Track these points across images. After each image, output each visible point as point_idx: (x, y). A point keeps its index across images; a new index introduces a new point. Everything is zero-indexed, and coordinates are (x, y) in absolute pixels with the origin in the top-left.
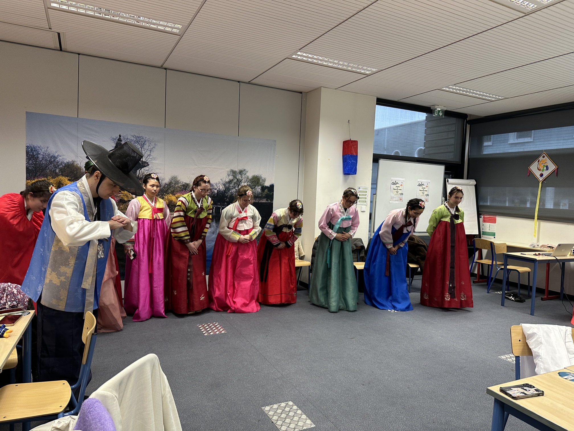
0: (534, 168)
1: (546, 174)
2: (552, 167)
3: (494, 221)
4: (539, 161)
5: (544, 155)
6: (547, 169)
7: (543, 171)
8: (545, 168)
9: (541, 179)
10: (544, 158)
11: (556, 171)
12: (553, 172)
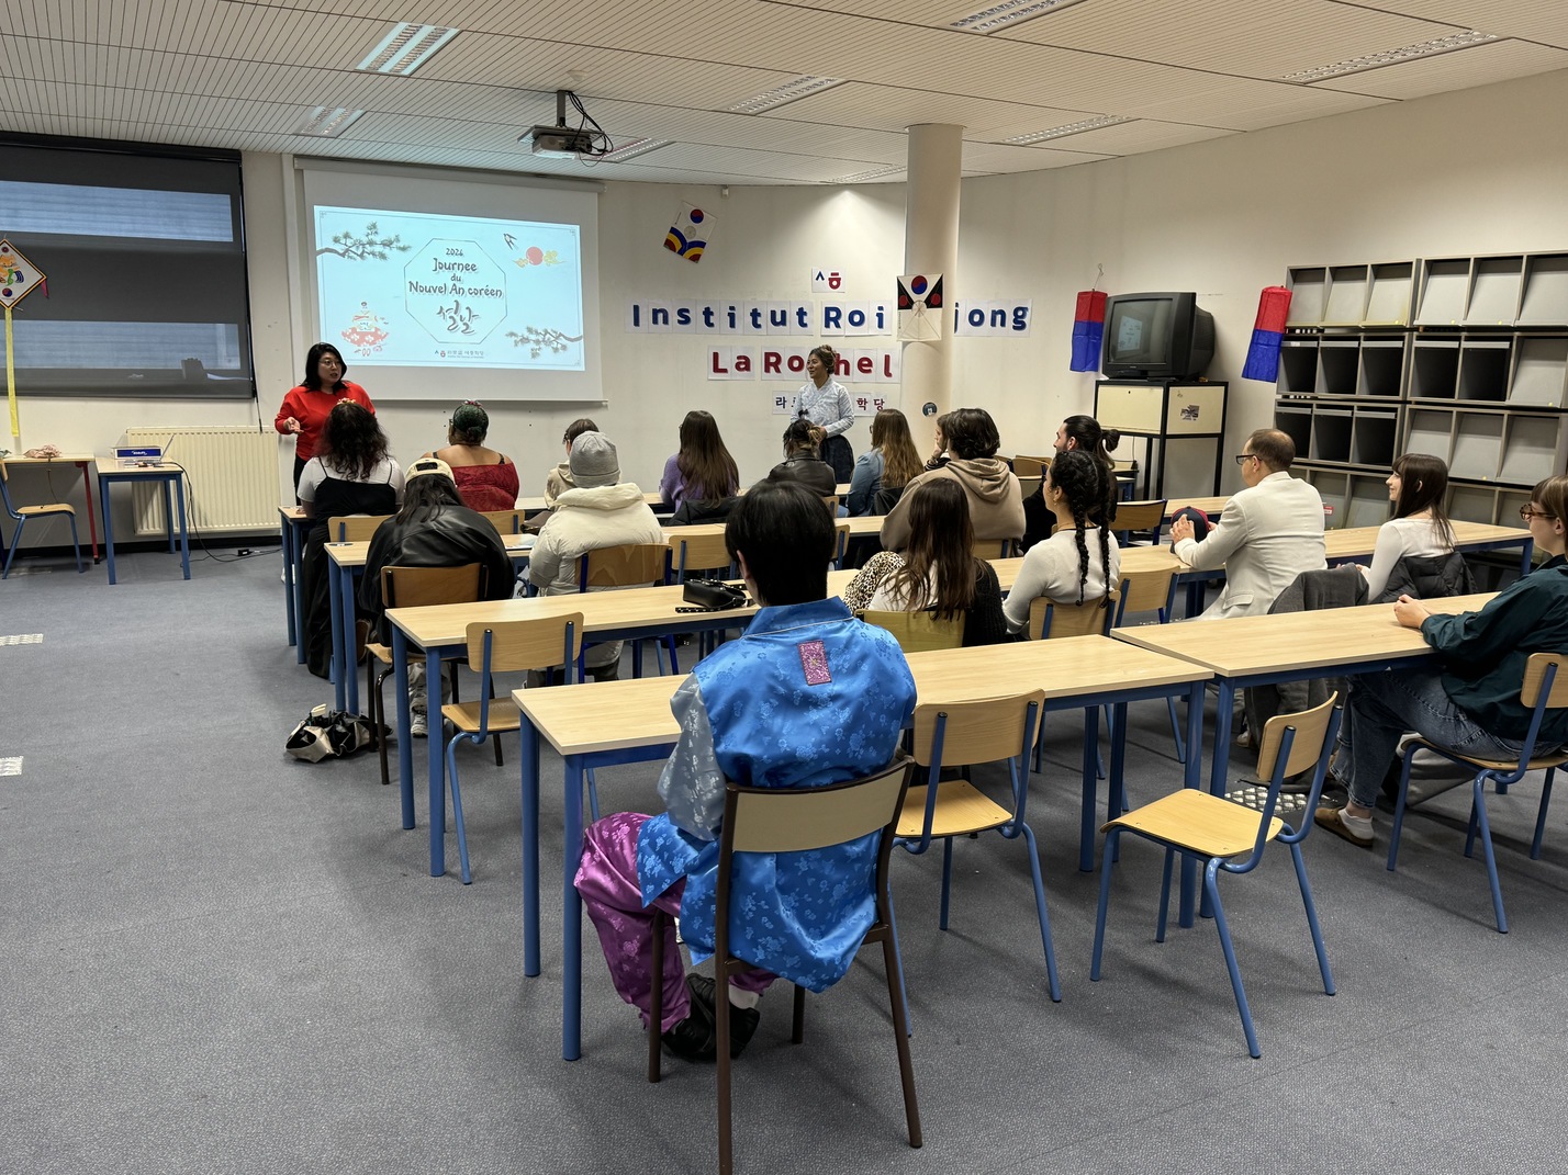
1: (19, 290)
2: (32, 277)
5: (6, 244)
6: (20, 278)
7: (9, 284)
8: (14, 277)
9: (8, 302)
10: (9, 254)
11: (44, 285)
12: (37, 288)
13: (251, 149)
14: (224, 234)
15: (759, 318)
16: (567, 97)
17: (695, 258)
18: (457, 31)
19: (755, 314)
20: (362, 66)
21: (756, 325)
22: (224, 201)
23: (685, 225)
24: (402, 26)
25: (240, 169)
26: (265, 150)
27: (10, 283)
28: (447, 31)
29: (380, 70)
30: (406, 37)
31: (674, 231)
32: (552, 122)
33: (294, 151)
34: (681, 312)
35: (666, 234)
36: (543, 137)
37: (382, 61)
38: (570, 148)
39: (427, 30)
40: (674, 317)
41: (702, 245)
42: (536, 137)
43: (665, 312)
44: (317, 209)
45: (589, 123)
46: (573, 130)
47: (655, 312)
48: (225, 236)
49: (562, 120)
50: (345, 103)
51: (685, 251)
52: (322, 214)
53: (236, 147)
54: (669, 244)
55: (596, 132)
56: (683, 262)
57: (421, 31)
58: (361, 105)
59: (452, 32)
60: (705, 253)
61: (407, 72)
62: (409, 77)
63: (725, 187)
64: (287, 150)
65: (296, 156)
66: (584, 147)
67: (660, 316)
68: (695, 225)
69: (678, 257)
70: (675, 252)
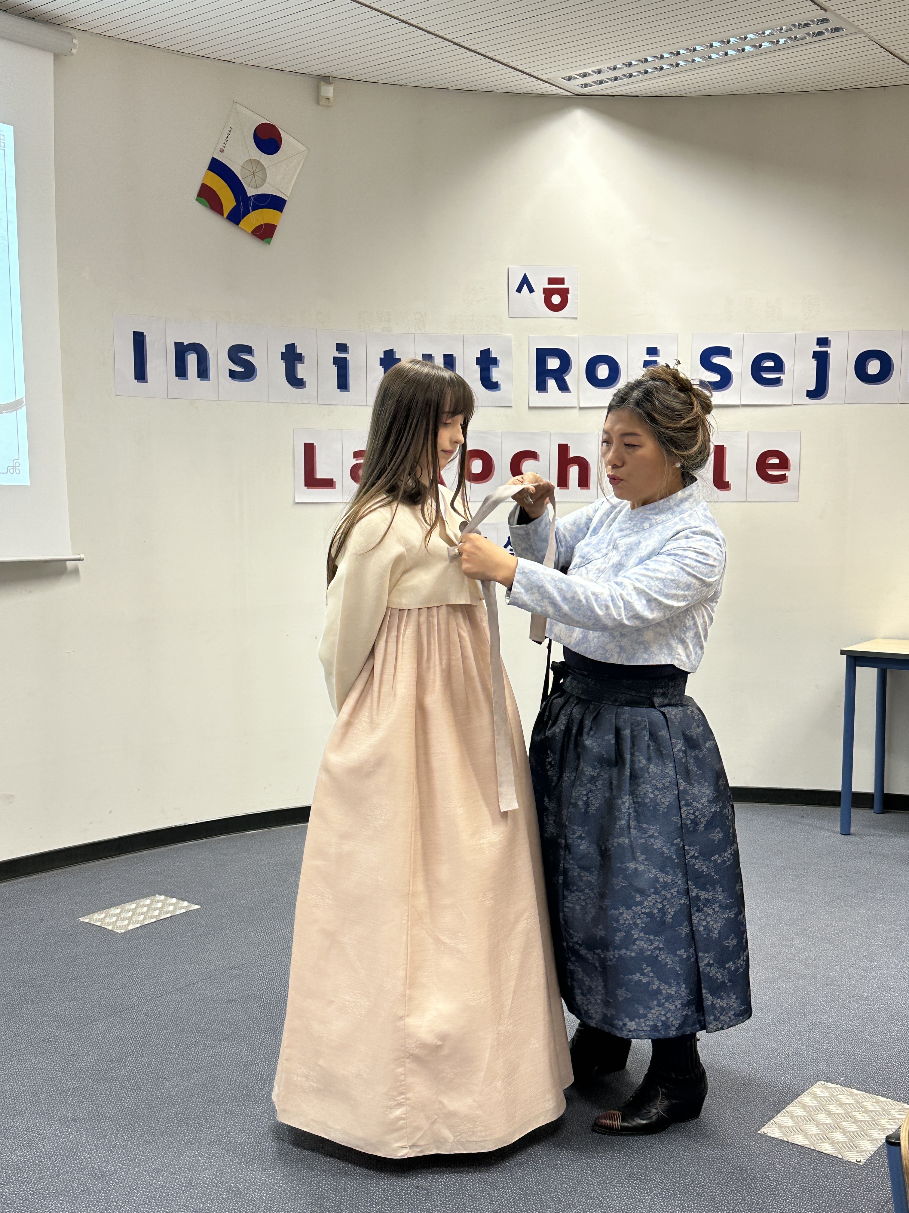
17: (264, 234)
23: (240, 157)
31: (216, 167)
34: (237, 353)
35: (201, 173)
40: (220, 364)
41: (278, 204)
43: (201, 352)
47: (181, 351)
51: (242, 216)
54: (208, 196)
56: (238, 240)
60: (284, 223)
63: (326, 79)
67: (192, 360)
68: (264, 158)
69: (228, 226)
70: (222, 214)
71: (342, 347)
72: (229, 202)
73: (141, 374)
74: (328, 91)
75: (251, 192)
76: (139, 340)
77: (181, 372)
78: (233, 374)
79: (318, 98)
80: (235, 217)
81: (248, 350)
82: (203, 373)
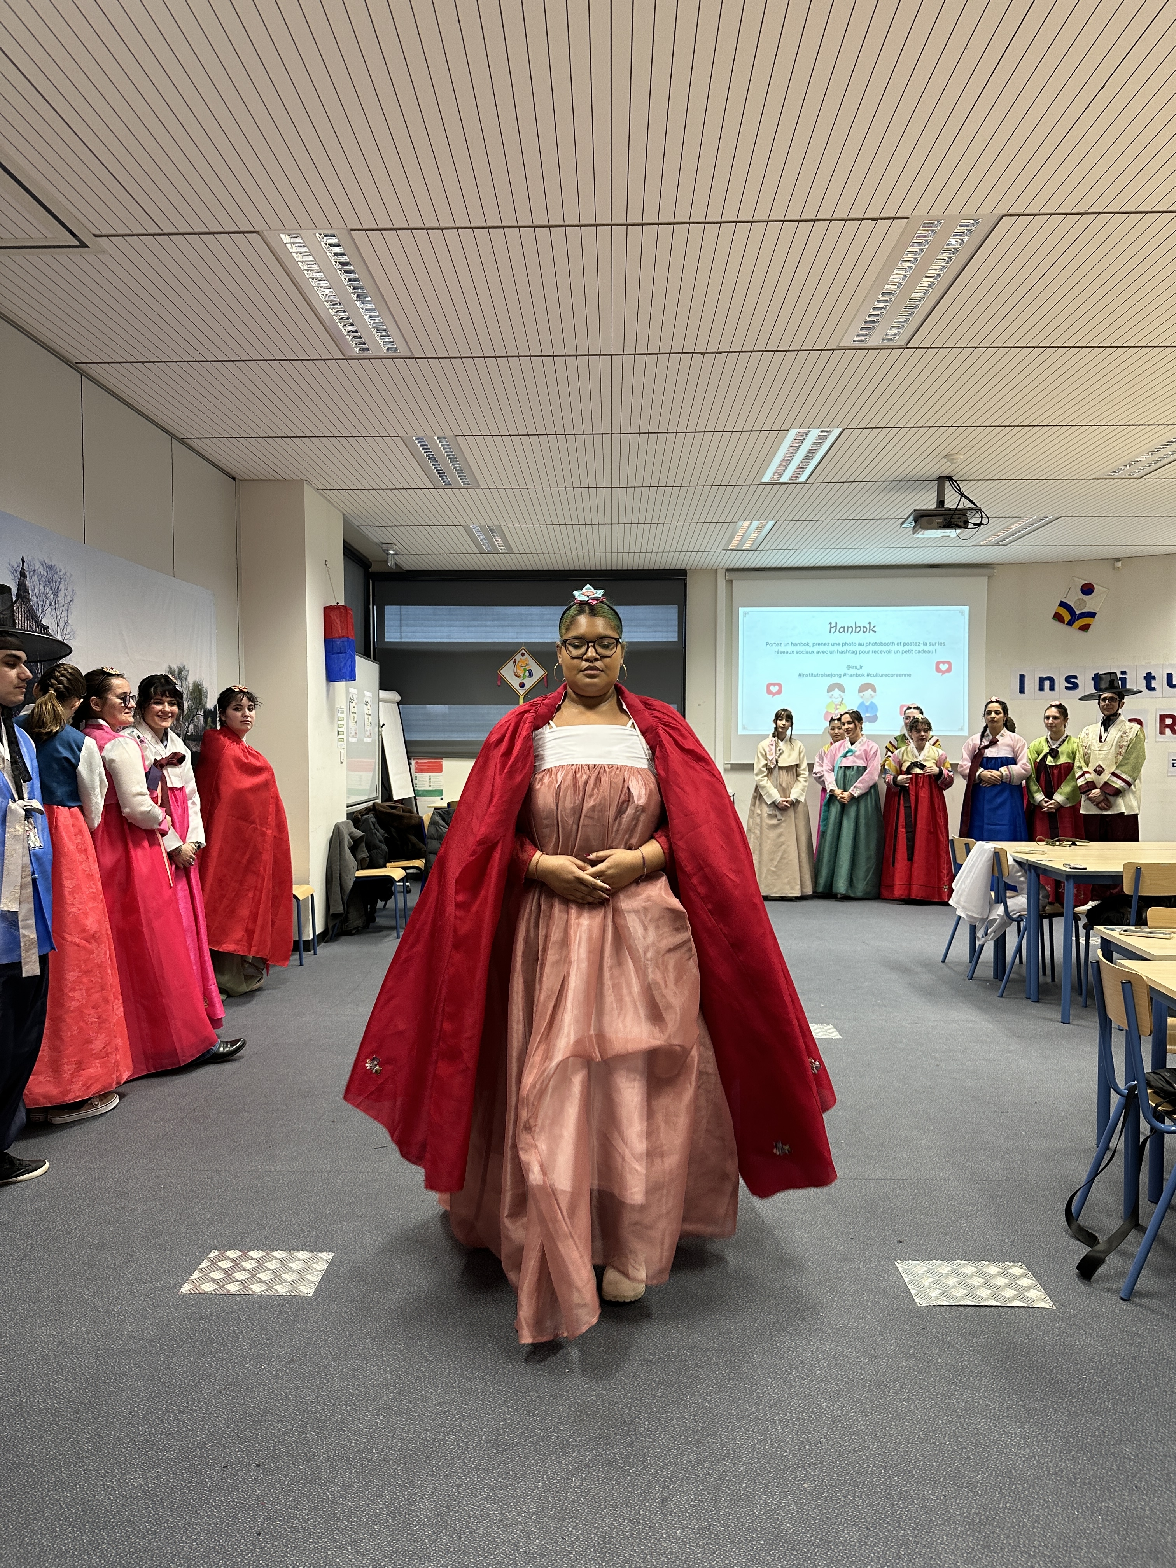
0: (507, 672)
1: (529, 683)
2: (539, 673)
3: (439, 769)
4: (515, 662)
5: (523, 651)
6: (531, 675)
7: (523, 679)
8: (527, 674)
9: (521, 692)
10: (525, 657)
11: (545, 679)
12: (541, 680)
13: (694, 567)
14: (673, 637)
15: (1153, 682)
16: (947, 483)
17: (1085, 628)
18: (840, 430)
19: (1149, 678)
20: (766, 479)
21: (1150, 688)
22: (672, 612)
23: (1074, 599)
24: (793, 433)
25: (685, 584)
26: (704, 567)
27: (524, 677)
28: (829, 432)
29: (781, 480)
30: (797, 444)
31: (1063, 604)
32: (933, 505)
33: (726, 566)
34: (1068, 679)
35: (1055, 608)
36: (922, 519)
37: (782, 469)
38: (947, 525)
39: (814, 433)
40: (1061, 684)
41: (1092, 615)
42: (916, 521)
43: (1052, 680)
44: (741, 610)
45: (967, 502)
46: (950, 509)
47: (1042, 680)
48: (670, 634)
49: (941, 503)
50: (758, 516)
51: (1074, 622)
52: (745, 614)
53: (683, 567)
54: (1058, 617)
55: (973, 509)
56: (1073, 632)
57: (809, 435)
58: (771, 517)
59: (837, 432)
60: (1095, 623)
61: (803, 479)
62: (804, 483)
63: (1118, 560)
64: (721, 566)
65: (728, 570)
66: (962, 524)
67: (1047, 684)
68: (1086, 598)
69: (1068, 627)
70: (1064, 623)
71: (1123, 673)
72: (1067, 617)
73: (1022, 691)
74: (1119, 564)
75: (1078, 612)
76: (1022, 677)
77: (1041, 688)
78: (1067, 688)
79: (1114, 568)
80: (1070, 623)
81: (1076, 677)
82: (1052, 688)
